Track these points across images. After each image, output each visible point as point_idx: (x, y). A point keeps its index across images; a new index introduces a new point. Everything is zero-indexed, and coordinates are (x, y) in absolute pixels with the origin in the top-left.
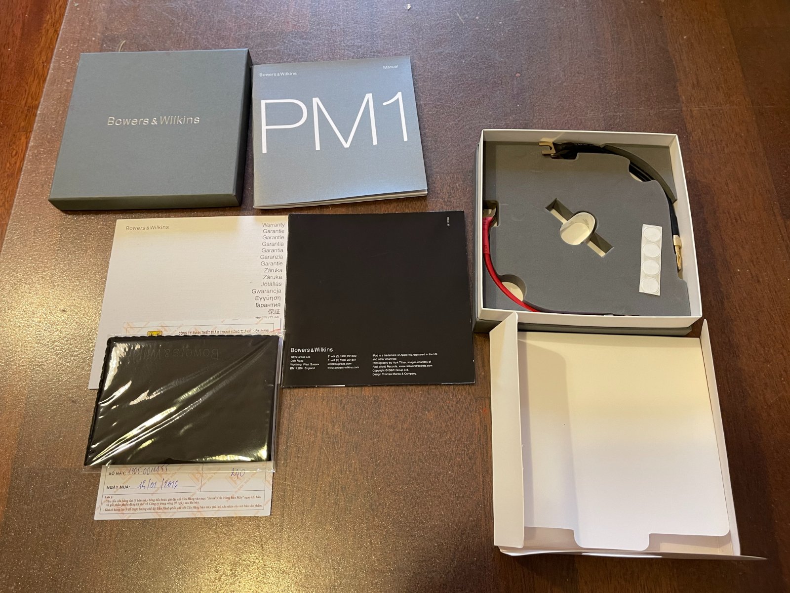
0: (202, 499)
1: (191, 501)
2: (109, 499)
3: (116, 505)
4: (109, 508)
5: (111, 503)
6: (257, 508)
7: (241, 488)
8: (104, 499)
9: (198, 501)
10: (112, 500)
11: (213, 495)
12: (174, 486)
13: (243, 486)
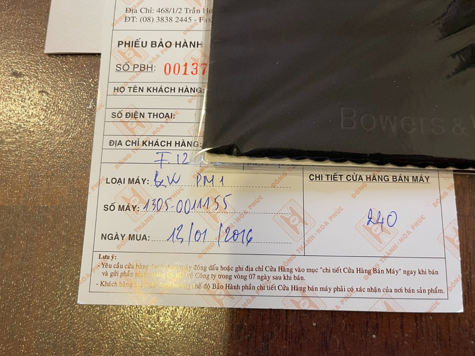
0: (309, 270)
1: (286, 273)
2: (109, 262)
3: (123, 274)
4: (108, 279)
5: (113, 270)
6: (433, 295)
7: (392, 250)
8: (97, 261)
9: (301, 274)
10: (114, 262)
11: (332, 264)
12: (245, 240)
13: (395, 247)
